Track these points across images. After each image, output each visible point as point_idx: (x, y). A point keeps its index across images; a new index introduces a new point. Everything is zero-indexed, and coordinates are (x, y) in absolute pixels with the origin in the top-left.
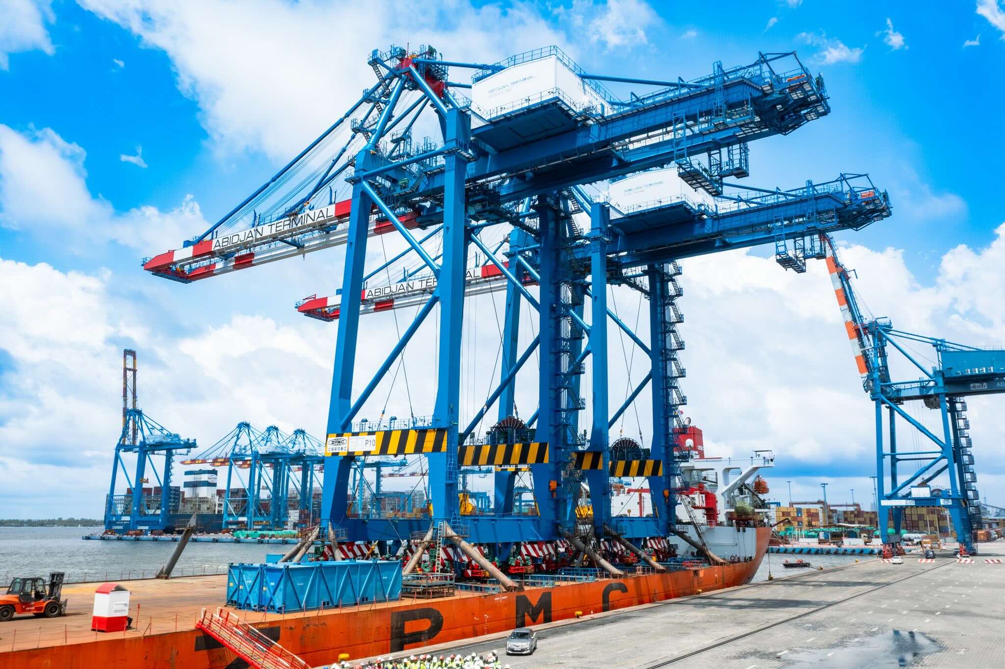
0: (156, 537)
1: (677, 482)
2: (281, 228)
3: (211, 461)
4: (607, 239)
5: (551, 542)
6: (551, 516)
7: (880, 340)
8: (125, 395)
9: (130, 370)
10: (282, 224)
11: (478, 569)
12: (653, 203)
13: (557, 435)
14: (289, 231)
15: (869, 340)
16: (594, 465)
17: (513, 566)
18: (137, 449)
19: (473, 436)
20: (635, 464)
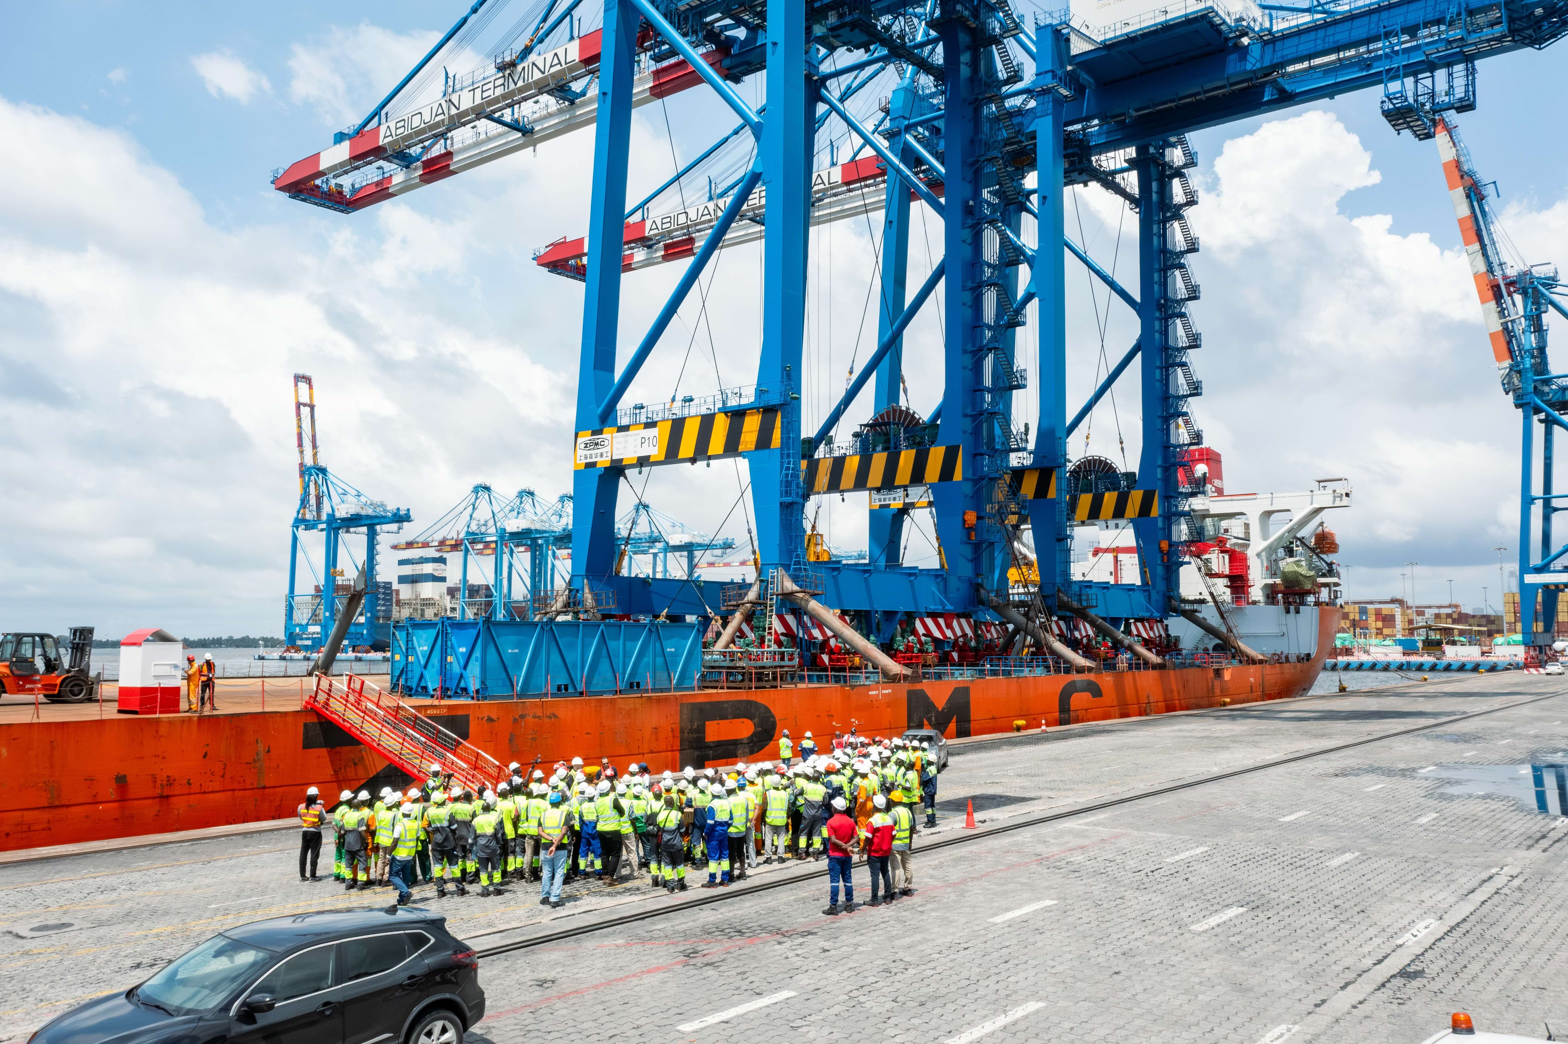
0: (359, 655)
1: (1182, 531)
2: (490, 92)
3: (436, 544)
4: (1065, 92)
5: (967, 616)
6: (966, 570)
7: (1536, 303)
8: (300, 445)
9: (305, 405)
10: (491, 85)
11: (840, 653)
12: (1152, 15)
13: (976, 432)
14: (504, 97)
15: (1514, 304)
16: (1042, 490)
17: (901, 652)
18: (324, 526)
19: (830, 442)
20: (1110, 499)
